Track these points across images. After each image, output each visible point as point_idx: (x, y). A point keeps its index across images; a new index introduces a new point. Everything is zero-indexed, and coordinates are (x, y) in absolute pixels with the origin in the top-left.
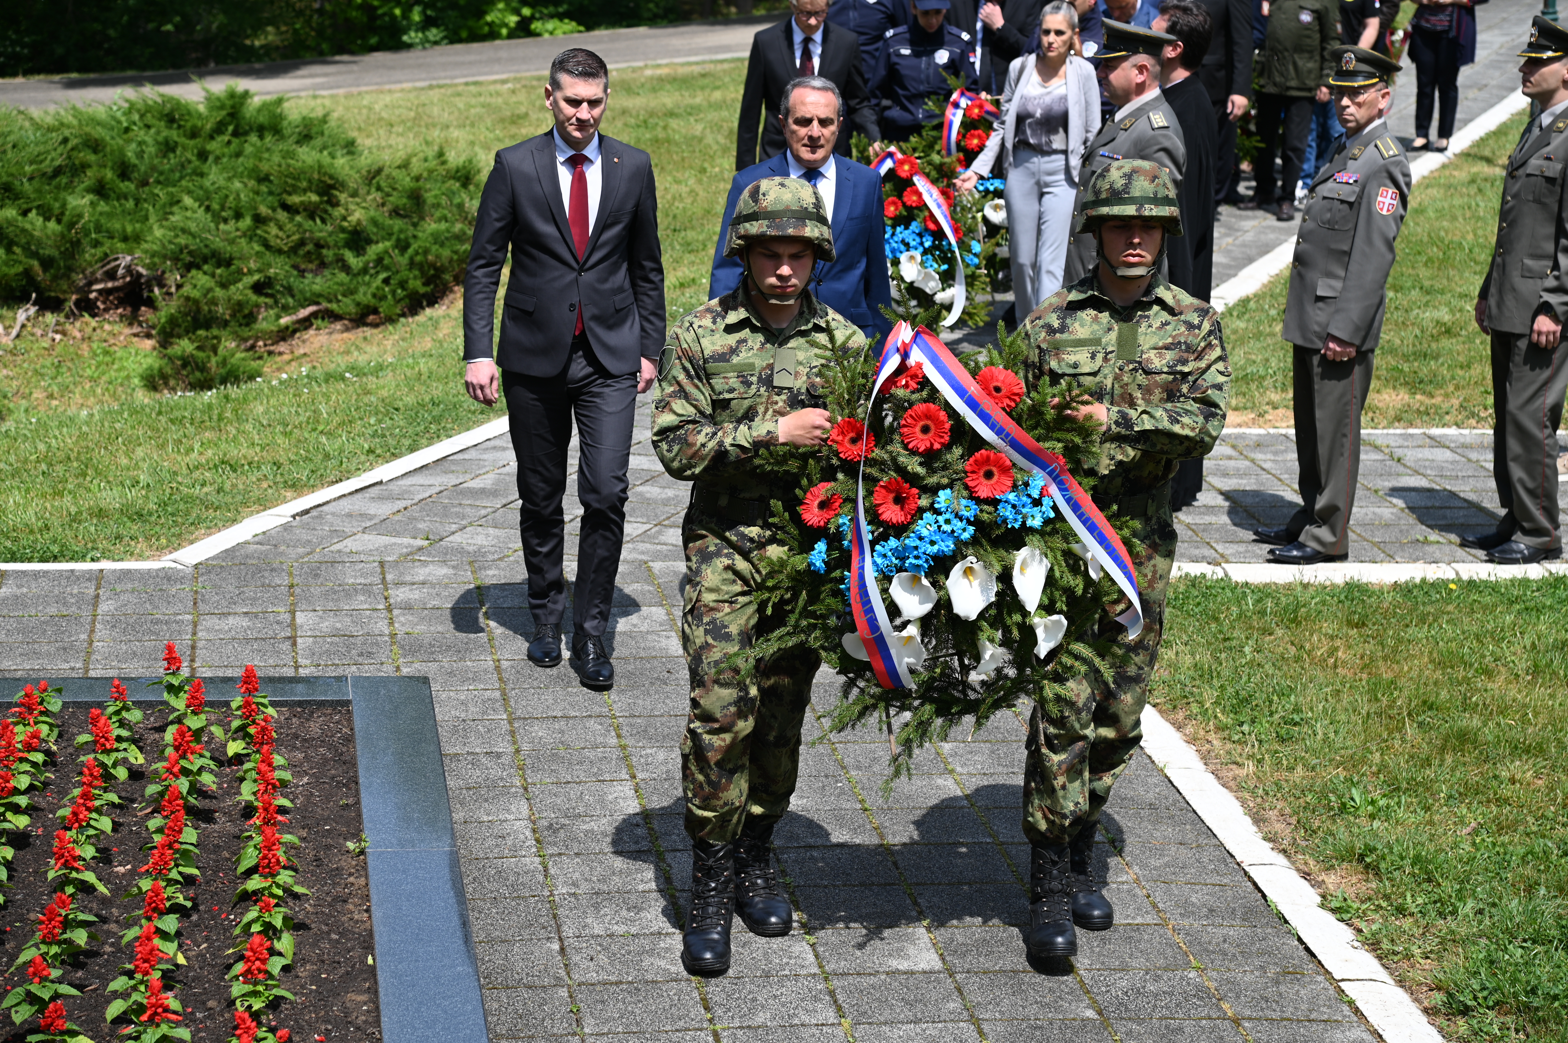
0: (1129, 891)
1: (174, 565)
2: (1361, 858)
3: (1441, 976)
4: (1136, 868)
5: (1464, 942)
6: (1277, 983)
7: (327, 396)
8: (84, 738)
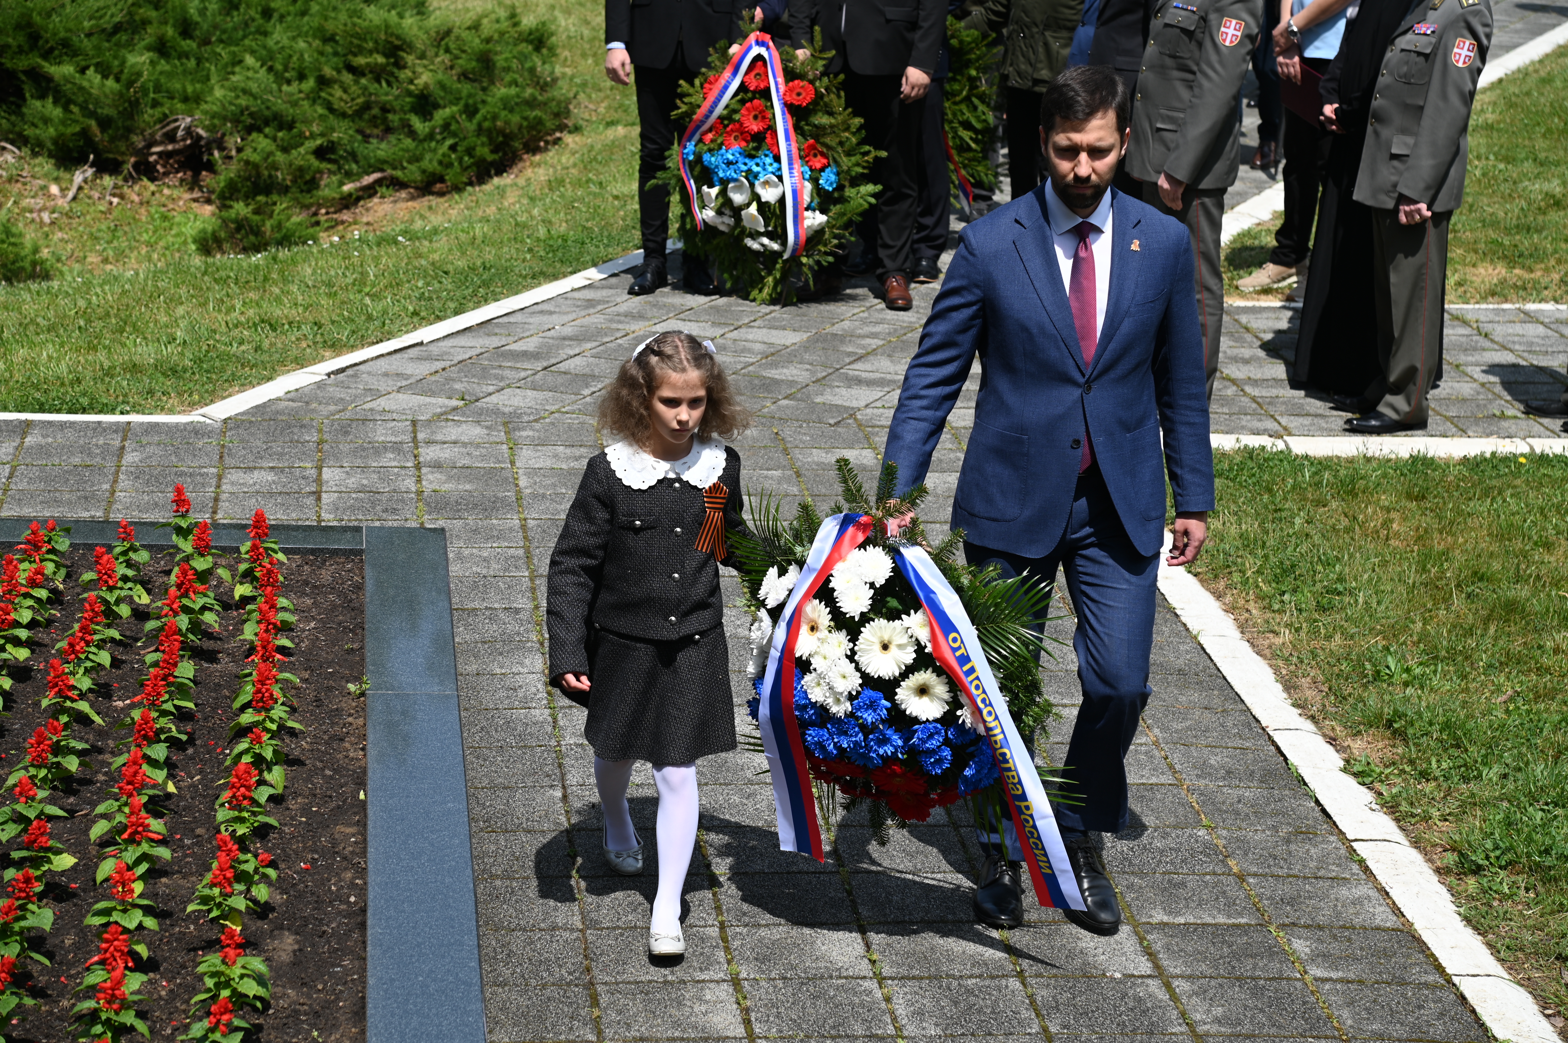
0: (1146, 753)
1: (202, 419)
2: (1389, 724)
3: (1457, 837)
4: (1156, 731)
5: (1484, 805)
6: (1288, 842)
7: (376, 259)
8: (89, 576)
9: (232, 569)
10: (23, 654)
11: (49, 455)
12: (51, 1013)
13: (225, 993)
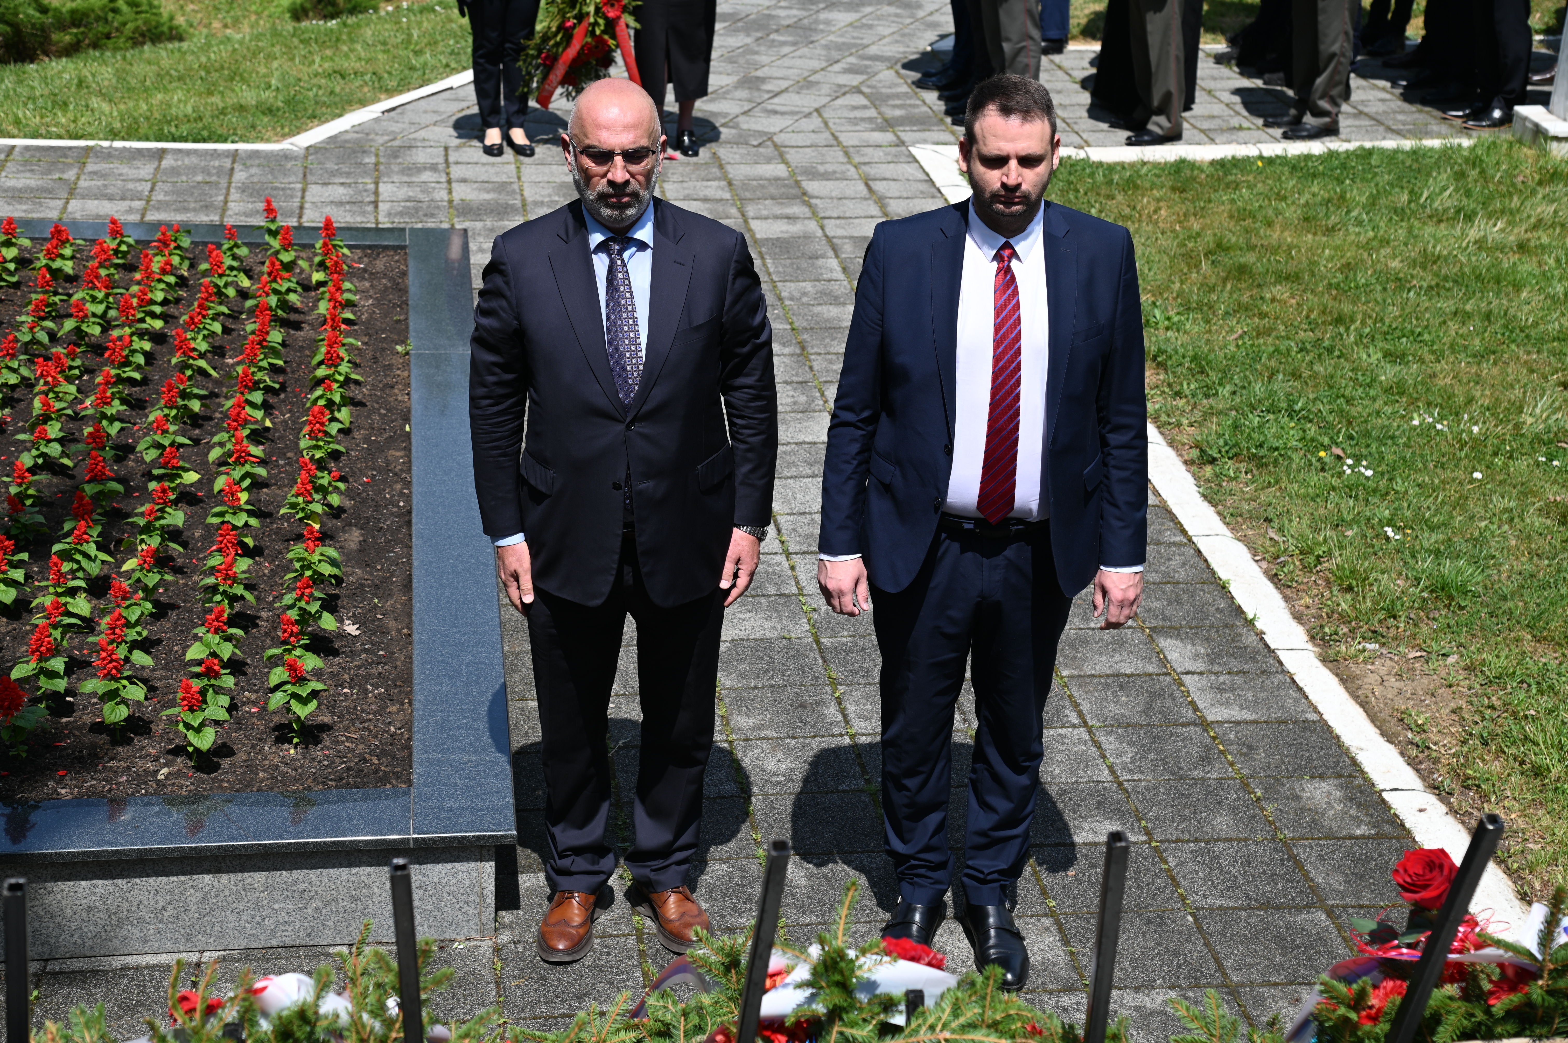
1: (291, 147)
2: (1155, 358)
3: (1199, 438)
5: (1219, 414)
7: (419, 24)
8: (204, 266)
9: (310, 260)
10: (158, 324)
11: (179, 174)
12: (186, 585)
13: (308, 573)
